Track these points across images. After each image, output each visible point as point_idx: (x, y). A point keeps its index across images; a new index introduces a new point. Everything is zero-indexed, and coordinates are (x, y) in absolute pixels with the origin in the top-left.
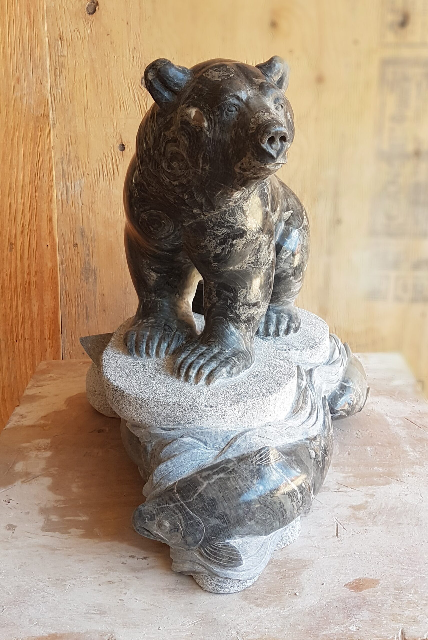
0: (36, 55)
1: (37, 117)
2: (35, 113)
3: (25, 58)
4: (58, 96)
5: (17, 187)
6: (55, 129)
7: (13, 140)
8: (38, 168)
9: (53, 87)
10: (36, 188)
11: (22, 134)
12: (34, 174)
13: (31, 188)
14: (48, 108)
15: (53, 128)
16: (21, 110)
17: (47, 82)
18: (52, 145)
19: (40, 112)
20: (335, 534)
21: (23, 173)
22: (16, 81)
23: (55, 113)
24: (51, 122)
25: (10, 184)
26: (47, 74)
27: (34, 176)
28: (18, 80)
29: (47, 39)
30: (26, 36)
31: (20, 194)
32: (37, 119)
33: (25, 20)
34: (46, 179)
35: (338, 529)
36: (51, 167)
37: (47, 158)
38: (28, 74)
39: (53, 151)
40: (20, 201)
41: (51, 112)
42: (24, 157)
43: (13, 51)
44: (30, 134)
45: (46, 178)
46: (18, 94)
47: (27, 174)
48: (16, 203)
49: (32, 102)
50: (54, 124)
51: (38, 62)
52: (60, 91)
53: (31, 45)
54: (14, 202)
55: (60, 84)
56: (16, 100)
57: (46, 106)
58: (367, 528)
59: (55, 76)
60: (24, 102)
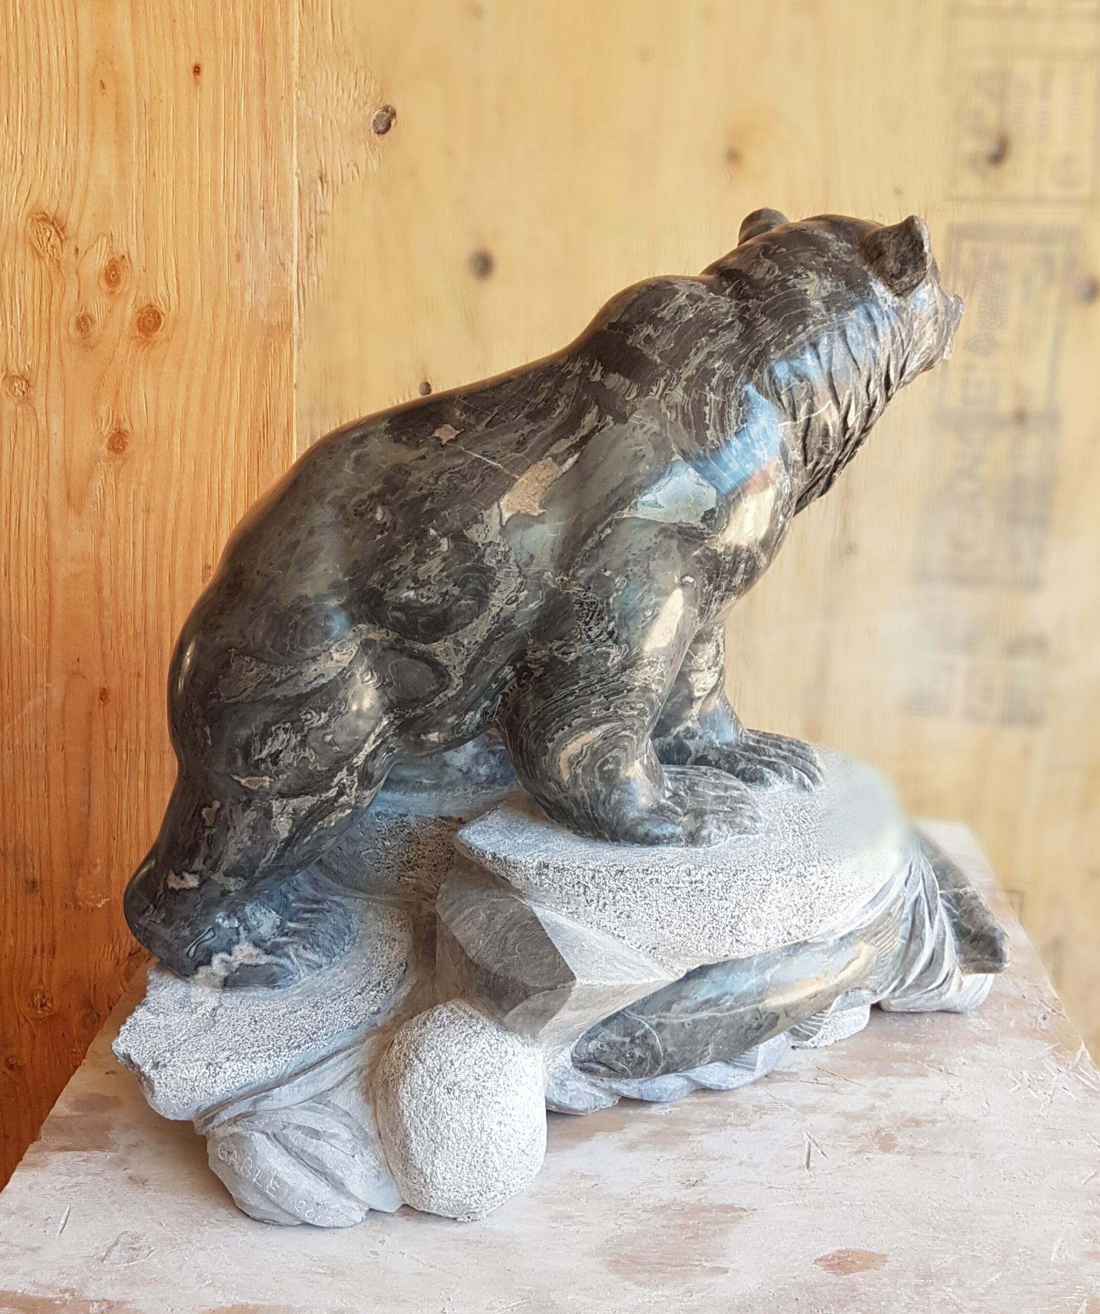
0: (274, 210)
1: (270, 327)
2: (266, 320)
3: (252, 214)
4: (311, 288)
5: (224, 459)
6: (301, 351)
7: (222, 369)
8: (266, 425)
9: (303, 270)
10: (260, 462)
11: (239, 359)
12: (257, 434)
13: (250, 461)
14: (292, 311)
15: (299, 348)
16: (241, 313)
17: (292, 261)
18: (295, 381)
19: (277, 317)
20: (805, 1163)
21: (238, 433)
22: (234, 258)
23: (303, 320)
24: (295, 338)
25: (212, 454)
26: (292, 246)
27: (257, 439)
28: (239, 257)
29: (296, 179)
30: (257, 173)
31: (229, 473)
32: (270, 331)
33: (257, 143)
34: (280, 445)
35: (811, 1154)
36: (289, 424)
37: (283, 405)
38: (257, 246)
39: (295, 391)
40: (228, 485)
41: (296, 318)
42: (242, 402)
43: (231, 200)
44: (255, 360)
45: (278, 444)
46: (236, 283)
47: (244, 434)
48: (221, 490)
49: (263, 300)
50: (300, 341)
51: (277, 222)
52: (315, 278)
53: (266, 190)
54: (217, 486)
55: (316, 266)
56: (232, 294)
57: (288, 306)
58: (870, 1156)
59: (308, 250)
60: (248, 298)
